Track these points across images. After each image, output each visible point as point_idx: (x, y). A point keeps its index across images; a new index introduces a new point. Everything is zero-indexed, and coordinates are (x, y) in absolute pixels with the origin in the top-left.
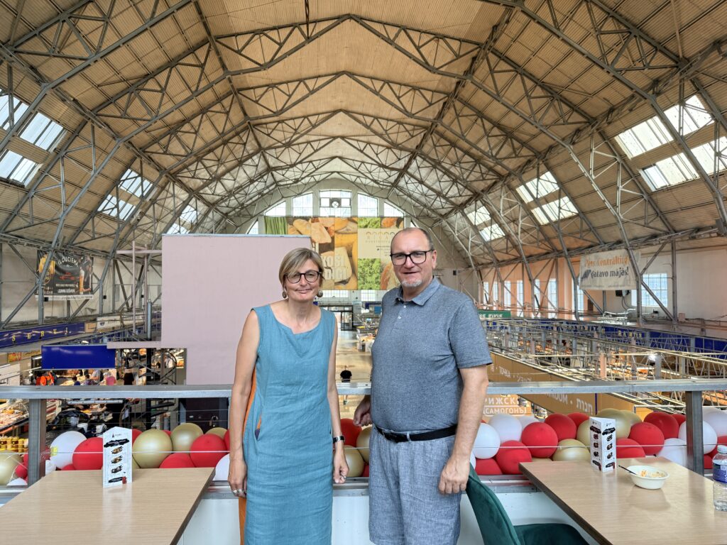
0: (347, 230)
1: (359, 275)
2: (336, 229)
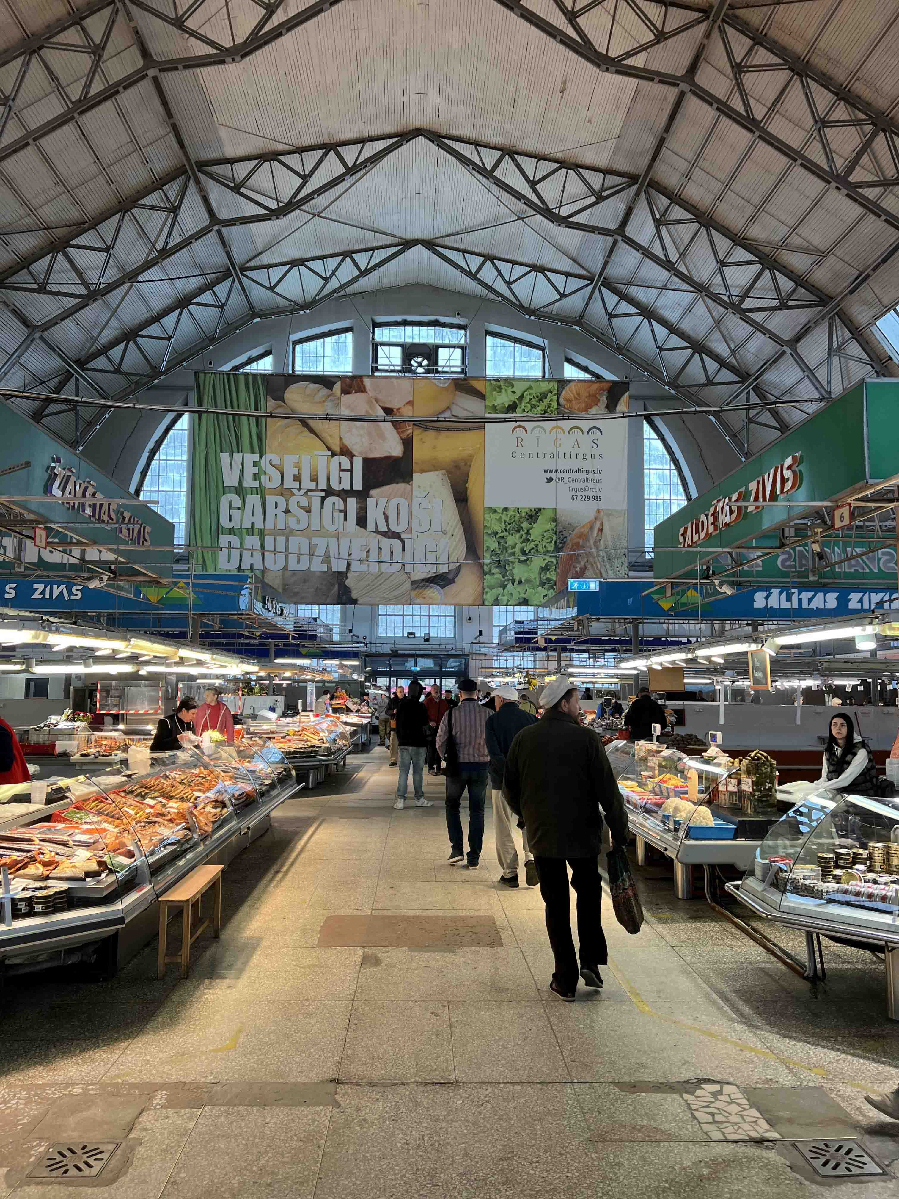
0: (454, 417)
1: (487, 558)
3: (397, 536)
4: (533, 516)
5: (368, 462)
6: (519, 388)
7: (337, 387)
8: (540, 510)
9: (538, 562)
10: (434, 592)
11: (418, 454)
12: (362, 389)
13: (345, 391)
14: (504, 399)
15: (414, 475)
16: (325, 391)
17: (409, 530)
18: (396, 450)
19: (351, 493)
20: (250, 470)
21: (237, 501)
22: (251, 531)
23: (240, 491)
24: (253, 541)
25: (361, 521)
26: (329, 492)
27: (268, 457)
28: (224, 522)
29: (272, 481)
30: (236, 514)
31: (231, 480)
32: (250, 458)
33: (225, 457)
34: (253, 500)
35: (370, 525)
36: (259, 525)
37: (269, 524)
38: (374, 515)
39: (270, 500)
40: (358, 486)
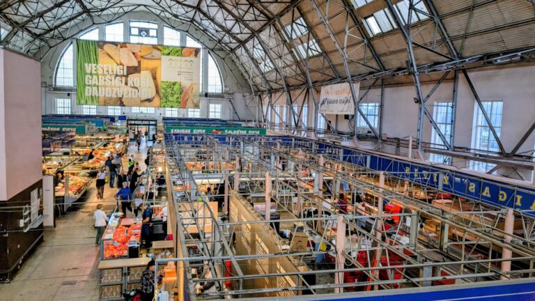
0: (152, 56)
1: (162, 95)
2: (142, 54)
3: (136, 88)
4: (174, 84)
5: (128, 67)
6: (171, 49)
7: (119, 46)
8: (176, 82)
9: (176, 96)
10: (147, 103)
11: (142, 66)
12: (126, 47)
13: (121, 47)
14: (166, 51)
15: (142, 72)
16: (115, 47)
17: (140, 86)
18: (136, 64)
19: (123, 76)
20: (94, 69)
21: (90, 77)
22: (95, 86)
23: (91, 74)
24: (95, 88)
25: (126, 84)
26: (117, 75)
28: (87, 83)
29: (100, 72)
30: (90, 81)
31: (88, 71)
32: (94, 65)
33: (86, 64)
34: (95, 77)
35: (129, 85)
36: (97, 84)
37: (100, 84)
38: (130, 82)
39: (100, 77)
40: (125, 74)
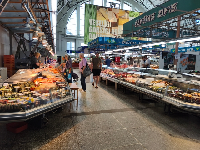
2: (120, 16)
5: (112, 23)
11: (119, 22)
13: (109, 10)
14: (132, 14)
15: (119, 26)
16: (106, 10)
18: (116, 21)
19: (110, 28)
21: (92, 28)
24: (94, 35)
26: (106, 27)
27: (97, 20)
28: (90, 31)
29: (97, 25)
31: (91, 24)
32: (94, 20)
33: (90, 19)
36: (95, 32)
37: (97, 32)
38: (113, 32)
39: (97, 28)
